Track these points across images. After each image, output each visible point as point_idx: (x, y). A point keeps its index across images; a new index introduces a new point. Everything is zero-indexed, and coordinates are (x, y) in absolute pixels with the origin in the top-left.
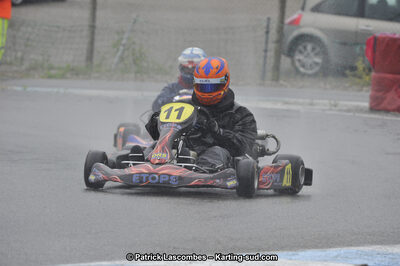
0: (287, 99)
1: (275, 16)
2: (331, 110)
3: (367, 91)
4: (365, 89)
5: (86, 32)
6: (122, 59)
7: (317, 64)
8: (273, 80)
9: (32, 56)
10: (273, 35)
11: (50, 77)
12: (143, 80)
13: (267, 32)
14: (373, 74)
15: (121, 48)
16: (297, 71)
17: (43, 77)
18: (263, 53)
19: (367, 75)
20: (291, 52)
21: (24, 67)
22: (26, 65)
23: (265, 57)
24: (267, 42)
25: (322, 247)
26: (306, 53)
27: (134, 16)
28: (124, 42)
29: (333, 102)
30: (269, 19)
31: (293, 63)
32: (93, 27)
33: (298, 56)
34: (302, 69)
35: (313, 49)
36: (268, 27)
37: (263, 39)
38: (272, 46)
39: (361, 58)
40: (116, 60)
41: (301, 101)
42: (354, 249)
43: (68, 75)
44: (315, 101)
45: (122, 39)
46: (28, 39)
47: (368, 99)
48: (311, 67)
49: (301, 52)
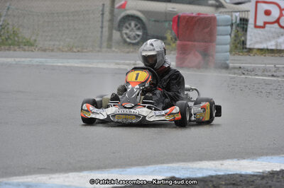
0: (117, 61)
1: (108, 3)
3: (174, 54)
4: (173, 52)
7: (138, 36)
8: (108, 48)
10: (107, 16)
12: (15, 50)
13: (103, 14)
14: (178, 42)
16: (125, 42)
18: (100, 29)
19: (174, 42)
20: (120, 28)
23: (102, 32)
24: (102, 22)
25: (143, 165)
26: (130, 28)
27: (8, 5)
28: (1, 23)
30: (104, 5)
31: (122, 36)
34: (128, 40)
35: (136, 25)
36: (103, 10)
37: (100, 19)
38: (106, 24)
39: (170, 31)
41: (128, 62)
42: (165, 166)
47: (175, 60)
48: (135, 38)
49: (127, 28)
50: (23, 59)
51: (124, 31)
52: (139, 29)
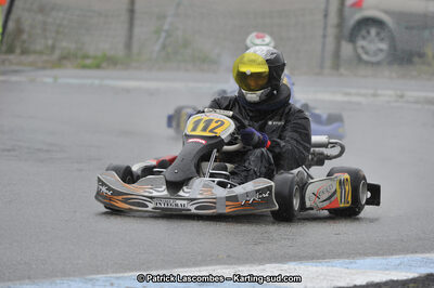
0: (347, 90)
2: (397, 101)
5: (124, 17)
6: (164, 47)
7: (381, 50)
8: (333, 68)
9: (64, 44)
10: (333, 19)
11: (84, 67)
12: (187, 70)
13: (326, 16)
15: (163, 35)
16: (359, 59)
17: (76, 68)
18: (321, 39)
20: (352, 38)
21: (54, 57)
22: (57, 54)
23: (324, 45)
24: (325, 28)
25: (383, 255)
26: (369, 38)
28: (166, 27)
29: (399, 93)
31: (355, 49)
32: (132, 11)
33: (361, 43)
34: (365, 57)
35: (378, 34)
36: (326, 10)
37: (322, 24)
38: (331, 31)
40: (158, 47)
41: (363, 91)
42: (419, 256)
43: (104, 65)
44: (379, 92)
45: (163, 24)
46: (60, 25)
48: (375, 54)
49: (364, 38)
50: (200, 85)
52: (382, 40)
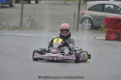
0: (80, 36)
1: (77, 11)
2: (94, 39)
4: (104, 33)
5: (20, 16)
6: (31, 24)
7: (89, 26)
8: (76, 31)
9: (4, 23)
11: (9, 30)
12: (37, 31)
13: (75, 16)
14: (106, 29)
15: (31, 21)
16: (84, 28)
17: (7, 30)
18: (73, 23)
19: (105, 29)
21: (1, 27)
22: (2, 26)
23: (74, 24)
24: (74, 20)
26: (86, 23)
27: (34, 11)
28: (31, 19)
29: (94, 37)
30: (75, 12)
31: (82, 25)
32: (22, 15)
34: (85, 27)
35: (89, 21)
36: (75, 15)
37: (73, 18)
38: (76, 20)
39: (103, 24)
40: (29, 25)
41: (85, 37)
43: (15, 29)
44: (89, 37)
45: (31, 18)
46: (2, 18)
47: (105, 36)
50: (41, 35)
51: (84, 24)
52: (90, 23)
